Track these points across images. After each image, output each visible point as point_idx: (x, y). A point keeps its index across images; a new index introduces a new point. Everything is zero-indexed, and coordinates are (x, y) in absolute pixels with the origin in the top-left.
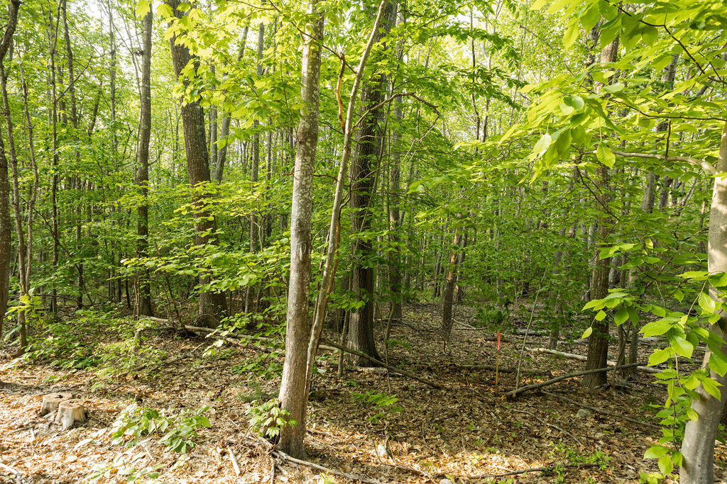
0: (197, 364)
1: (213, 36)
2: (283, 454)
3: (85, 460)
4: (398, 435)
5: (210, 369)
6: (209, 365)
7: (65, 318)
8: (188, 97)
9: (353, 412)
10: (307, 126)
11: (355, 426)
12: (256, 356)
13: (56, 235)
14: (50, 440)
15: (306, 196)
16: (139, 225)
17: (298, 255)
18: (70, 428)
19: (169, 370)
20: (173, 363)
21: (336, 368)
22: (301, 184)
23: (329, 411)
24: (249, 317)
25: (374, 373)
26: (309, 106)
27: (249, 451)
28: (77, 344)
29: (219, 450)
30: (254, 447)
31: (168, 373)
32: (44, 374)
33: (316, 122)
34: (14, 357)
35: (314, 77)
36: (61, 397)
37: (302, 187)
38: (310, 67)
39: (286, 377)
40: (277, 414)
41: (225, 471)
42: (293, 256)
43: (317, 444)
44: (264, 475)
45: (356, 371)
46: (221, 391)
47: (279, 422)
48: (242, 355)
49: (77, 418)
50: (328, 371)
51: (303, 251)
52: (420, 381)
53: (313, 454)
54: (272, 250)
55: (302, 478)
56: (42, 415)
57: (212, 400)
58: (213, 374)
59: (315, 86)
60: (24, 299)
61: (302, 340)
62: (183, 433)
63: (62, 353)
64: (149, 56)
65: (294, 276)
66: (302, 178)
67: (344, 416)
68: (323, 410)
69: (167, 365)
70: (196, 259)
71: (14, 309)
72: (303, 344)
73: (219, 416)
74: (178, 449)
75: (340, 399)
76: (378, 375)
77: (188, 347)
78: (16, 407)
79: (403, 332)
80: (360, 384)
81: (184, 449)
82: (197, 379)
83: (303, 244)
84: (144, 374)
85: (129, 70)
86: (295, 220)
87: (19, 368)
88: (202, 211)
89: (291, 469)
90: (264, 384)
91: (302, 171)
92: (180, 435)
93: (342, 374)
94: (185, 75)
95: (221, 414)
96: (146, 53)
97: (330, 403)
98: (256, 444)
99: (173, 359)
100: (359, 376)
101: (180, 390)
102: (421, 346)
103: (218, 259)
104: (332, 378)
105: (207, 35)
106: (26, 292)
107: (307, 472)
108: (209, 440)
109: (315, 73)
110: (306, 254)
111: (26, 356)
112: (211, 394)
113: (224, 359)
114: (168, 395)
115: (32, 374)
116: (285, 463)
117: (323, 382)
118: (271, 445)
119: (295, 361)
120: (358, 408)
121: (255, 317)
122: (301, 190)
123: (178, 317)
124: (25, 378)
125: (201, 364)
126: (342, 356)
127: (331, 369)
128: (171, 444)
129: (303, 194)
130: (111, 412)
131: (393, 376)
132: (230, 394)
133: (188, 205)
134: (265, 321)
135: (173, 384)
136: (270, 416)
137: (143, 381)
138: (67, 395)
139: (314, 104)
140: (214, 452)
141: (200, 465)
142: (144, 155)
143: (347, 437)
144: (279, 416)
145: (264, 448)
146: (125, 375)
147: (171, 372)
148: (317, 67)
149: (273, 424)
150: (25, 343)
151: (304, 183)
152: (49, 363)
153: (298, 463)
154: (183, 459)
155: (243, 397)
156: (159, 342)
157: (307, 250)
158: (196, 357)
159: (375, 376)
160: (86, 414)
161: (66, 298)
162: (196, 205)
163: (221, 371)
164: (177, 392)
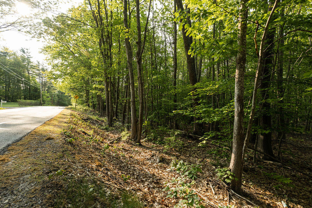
0: (194, 148)
1: (202, 30)
2: (233, 191)
3: (164, 173)
4: (293, 199)
5: (199, 150)
6: (198, 149)
7: (155, 128)
8: (193, 54)
9: (263, 181)
10: (241, 56)
11: (266, 187)
12: (216, 148)
13: (152, 103)
14: (155, 165)
15: (241, 85)
16: (174, 99)
17: (238, 110)
18: (159, 162)
19: (185, 149)
20: (186, 146)
21: (252, 158)
22: (239, 80)
23: (250, 177)
24: (215, 133)
25: (273, 164)
26: (242, 47)
27: (218, 186)
28: (159, 137)
29: (206, 182)
30: (220, 185)
31: (185, 150)
32: (151, 144)
33: (245, 53)
34: (144, 138)
35: (244, 35)
36: (156, 152)
37: (239, 81)
38: (242, 31)
39: (233, 160)
40: (229, 174)
41: (209, 191)
42: (236, 110)
43: (247, 190)
44: (225, 197)
45: (262, 161)
46: (203, 159)
47: (230, 177)
48: (210, 147)
49: (161, 160)
50: (248, 159)
51: (240, 108)
52: (304, 174)
53: (246, 195)
54: (226, 108)
55: (242, 204)
56: (152, 157)
57: (200, 162)
58: (200, 153)
59: (244, 38)
60: (146, 122)
61: (240, 145)
62: (193, 172)
63: (155, 139)
64: (176, 44)
65: (236, 118)
66: (239, 78)
67: (259, 181)
68: (248, 176)
69: (184, 147)
70: (196, 111)
71: (144, 124)
72: (241, 147)
73: (203, 169)
74: (191, 178)
75: (256, 173)
76: (275, 165)
77: (190, 141)
78: (146, 153)
79: (287, 147)
80: (265, 168)
81: (193, 178)
82: (194, 154)
83: (240, 105)
84: (177, 149)
85: (170, 50)
86: (236, 95)
87: (145, 141)
88: (197, 93)
89: (236, 199)
90: (220, 160)
91: (239, 75)
92: (192, 173)
93: (255, 162)
94: (192, 46)
95: (204, 168)
96: (175, 43)
97: (250, 173)
98: (221, 184)
99: (186, 145)
100: (264, 164)
101: (189, 157)
102: (300, 155)
103: (205, 111)
104: (250, 162)
105: (199, 30)
106: (146, 120)
107: (244, 202)
108: (202, 177)
109: (244, 33)
110: (242, 110)
111: (146, 138)
112: (200, 160)
113: (204, 148)
114: (185, 157)
115: (148, 144)
116: (233, 195)
117: (246, 163)
118: (227, 186)
119: (237, 154)
120: (266, 179)
121: (217, 133)
122: (239, 83)
123: (187, 131)
124: (147, 145)
125: (196, 148)
126: (255, 154)
127: (249, 159)
128: (189, 175)
129: (240, 85)
130: (169, 160)
131: (285, 168)
132: (207, 161)
133: (193, 92)
134: (222, 135)
135: (187, 154)
136: (226, 174)
137: (177, 151)
138: (158, 152)
139: (244, 46)
140: (204, 182)
141: (199, 186)
142: (175, 76)
143: (262, 192)
144: (231, 175)
145: (224, 186)
146: (172, 148)
147: (186, 150)
148: (245, 30)
149: (228, 178)
150: (146, 135)
151: (240, 80)
152: (152, 141)
153: (240, 197)
154: (193, 182)
155: (212, 163)
156: (181, 139)
157: (242, 108)
158: (193, 145)
159: (273, 166)
160: (163, 158)
161: (154, 122)
162: (195, 91)
163: (203, 152)
164: (188, 157)
